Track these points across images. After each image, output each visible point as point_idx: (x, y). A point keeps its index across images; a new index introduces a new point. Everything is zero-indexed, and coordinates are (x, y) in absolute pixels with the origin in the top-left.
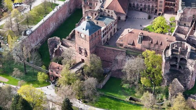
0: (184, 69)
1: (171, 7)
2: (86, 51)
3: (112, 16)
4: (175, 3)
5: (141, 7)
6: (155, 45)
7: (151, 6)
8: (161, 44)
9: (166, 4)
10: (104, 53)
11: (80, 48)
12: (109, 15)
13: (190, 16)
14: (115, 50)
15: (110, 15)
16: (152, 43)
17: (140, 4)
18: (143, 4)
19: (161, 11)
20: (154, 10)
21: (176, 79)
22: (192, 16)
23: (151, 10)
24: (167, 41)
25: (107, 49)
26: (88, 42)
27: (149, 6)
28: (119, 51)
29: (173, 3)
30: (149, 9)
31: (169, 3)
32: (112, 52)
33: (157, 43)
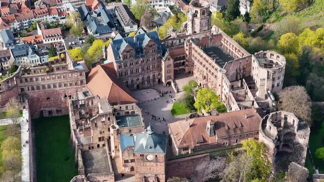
1: (181, 67)
2: (157, 178)
3: (133, 112)
4: (185, 61)
5: (138, 82)
7: (151, 76)
8: (242, 126)
9: (175, 66)
10: (178, 170)
11: (145, 177)
12: (128, 112)
13: (232, 72)
14: (194, 159)
15: (130, 111)
17: (135, 79)
18: (141, 78)
19: (171, 78)
20: (157, 80)
21: (294, 163)
22: (235, 71)
23: (152, 83)
24: (247, 118)
25: (183, 162)
26: (163, 164)
27: (149, 77)
28: (201, 157)
29: (182, 61)
30: (149, 82)
32: (191, 164)
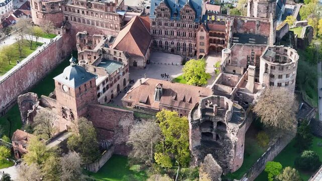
0: (223, 139)
1: (219, 45)
2: (71, 112)
3: (121, 60)
4: (224, 39)
5: (172, 46)
6: (181, 102)
7: (187, 44)
8: (190, 102)
9: (210, 41)
10: (101, 116)
11: (63, 108)
12: (115, 59)
13: (243, 57)
14: (117, 111)
15: (118, 58)
16: (176, 99)
17: (170, 42)
18: (175, 42)
19: (204, 52)
20: (193, 51)
21: (210, 155)
22: (245, 58)
23: (187, 51)
24: (200, 96)
25: (105, 109)
26: (74, 99)
27: (184, 45)
28: (123, 112)
29: (221, 39)
30: (184, 50)
31: (215, 40)
32: (113, 115)
33: (184, 100)
